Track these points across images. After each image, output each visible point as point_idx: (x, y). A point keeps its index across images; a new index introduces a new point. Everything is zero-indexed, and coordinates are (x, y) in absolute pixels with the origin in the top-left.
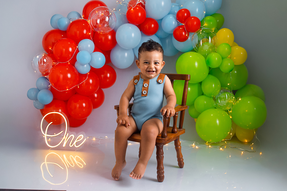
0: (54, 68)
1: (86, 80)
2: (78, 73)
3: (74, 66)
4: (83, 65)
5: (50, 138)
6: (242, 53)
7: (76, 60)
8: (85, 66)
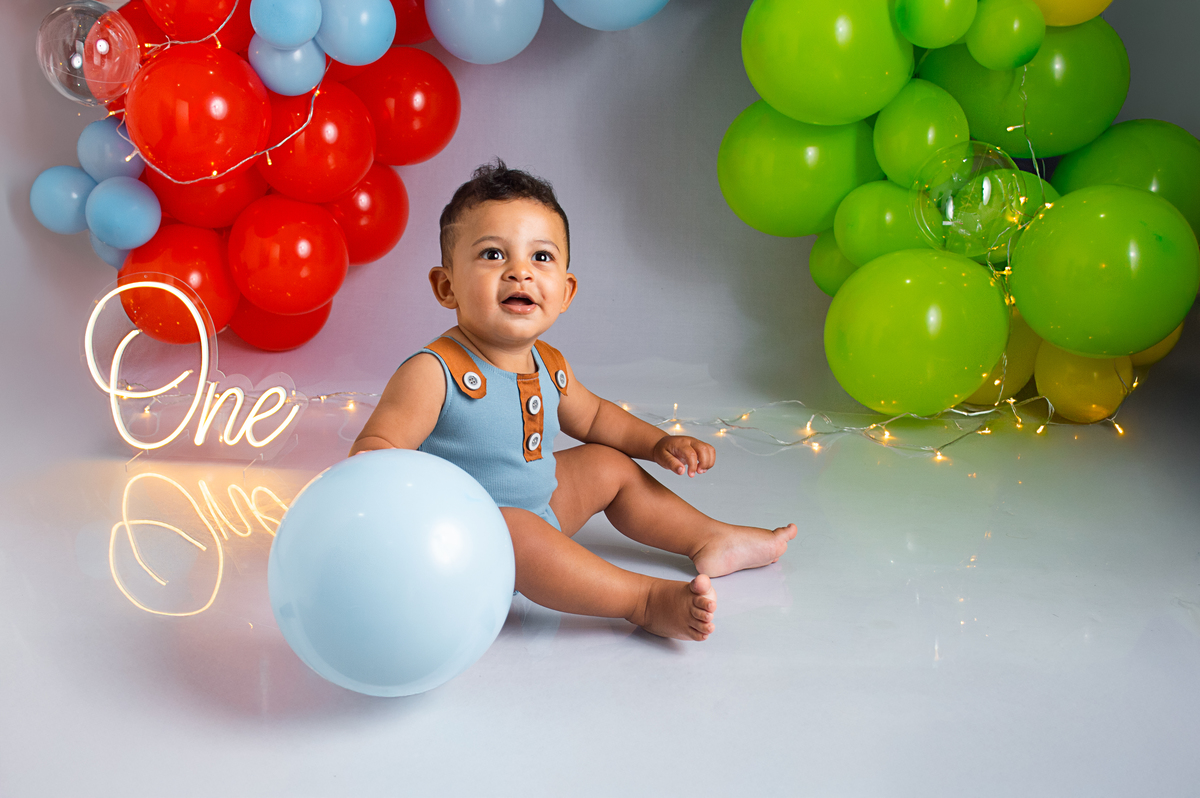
0: (149, 67)
1: (306, 123)
5: (148, 407)
8: (297, 55)
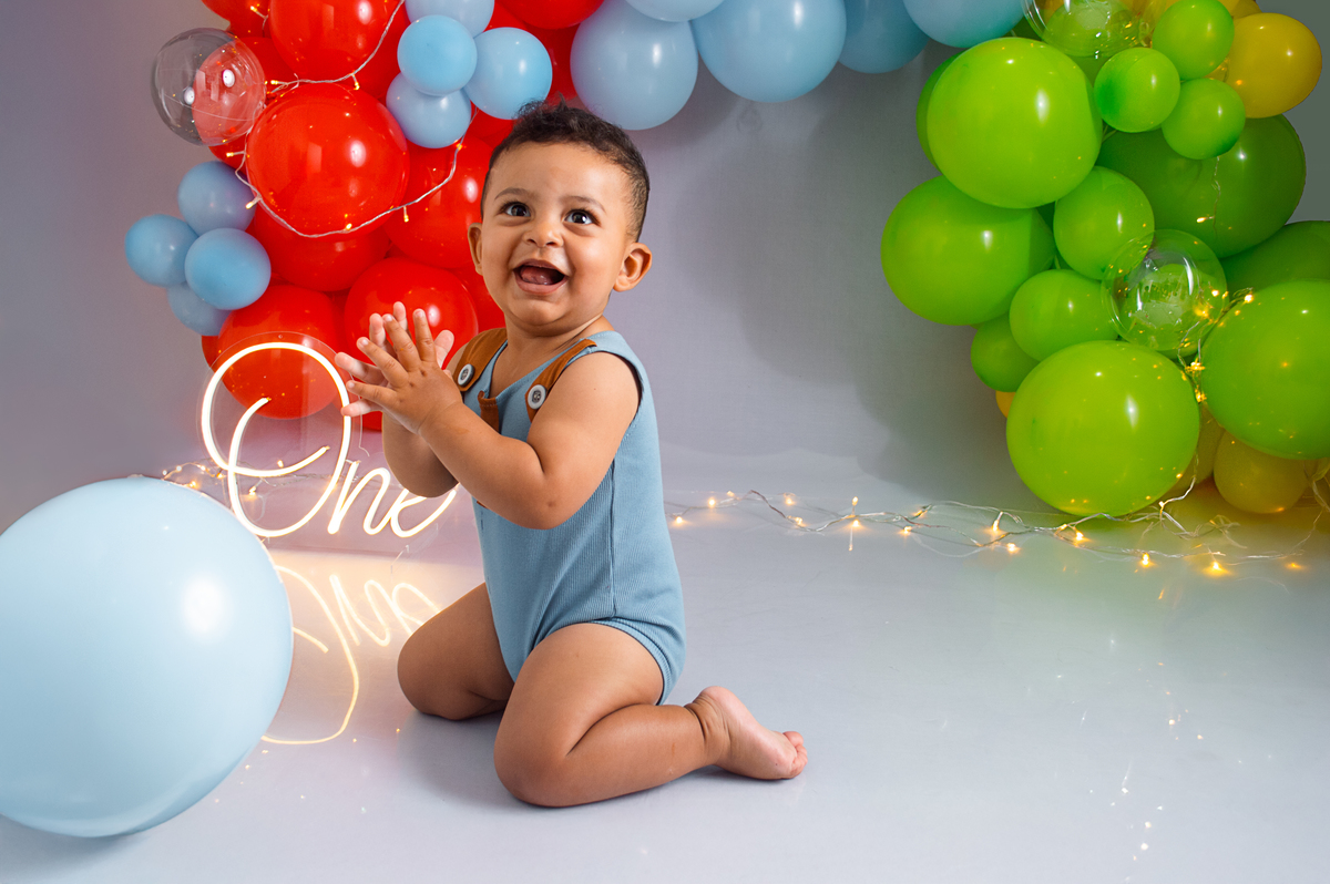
0: (274, 109)
1: (446, 181)
2: (404, 144)
3: (385, 105)
4: (431, 96)
5: (254, 489)
6: (1289, 54)
7: (395, 70)
8: (444, 103)
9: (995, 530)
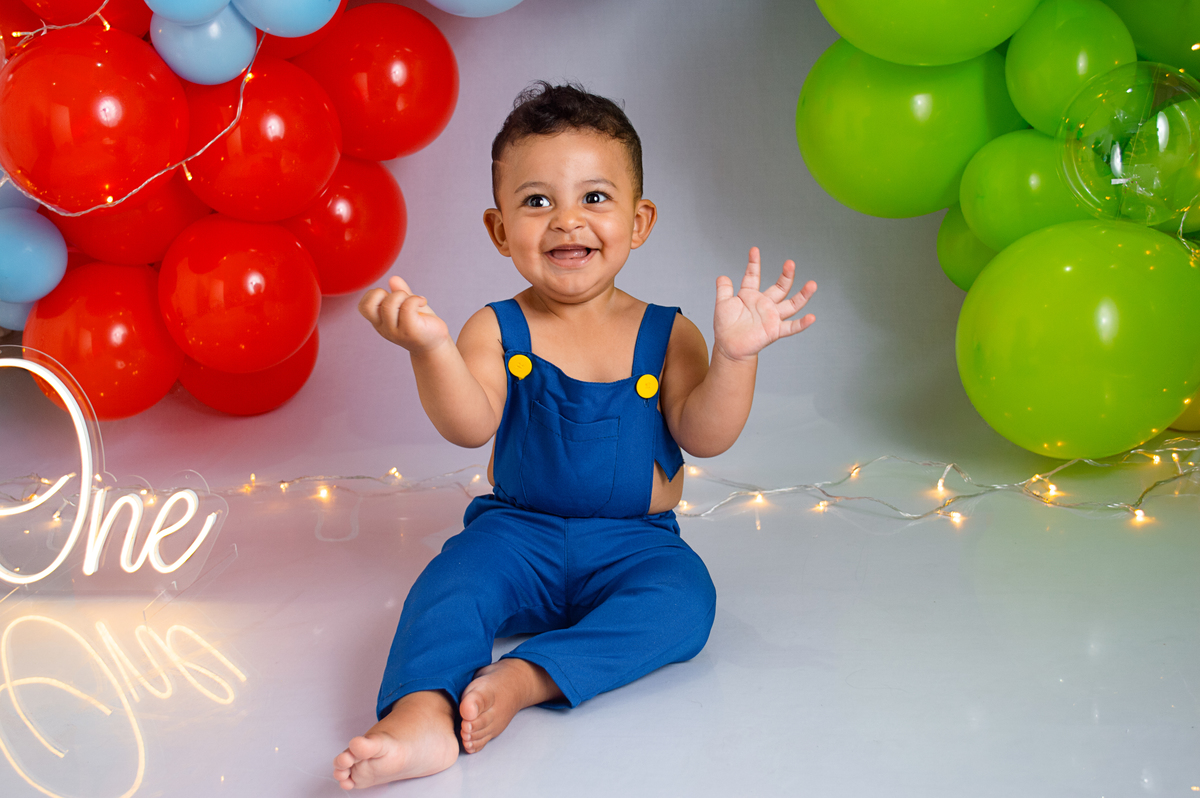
1: (234, 122)
2: (176, 83)
4: (197, 25)
5: (58, 514)
8: (214, 30)
9: (940, 491)
